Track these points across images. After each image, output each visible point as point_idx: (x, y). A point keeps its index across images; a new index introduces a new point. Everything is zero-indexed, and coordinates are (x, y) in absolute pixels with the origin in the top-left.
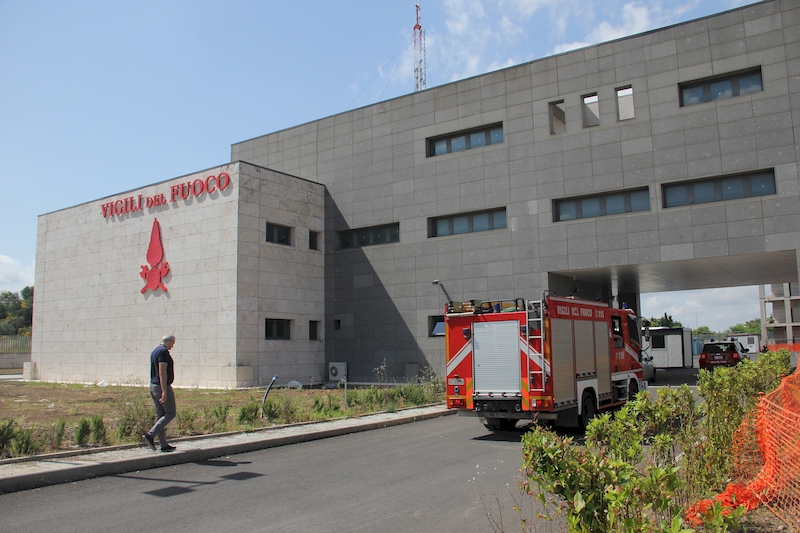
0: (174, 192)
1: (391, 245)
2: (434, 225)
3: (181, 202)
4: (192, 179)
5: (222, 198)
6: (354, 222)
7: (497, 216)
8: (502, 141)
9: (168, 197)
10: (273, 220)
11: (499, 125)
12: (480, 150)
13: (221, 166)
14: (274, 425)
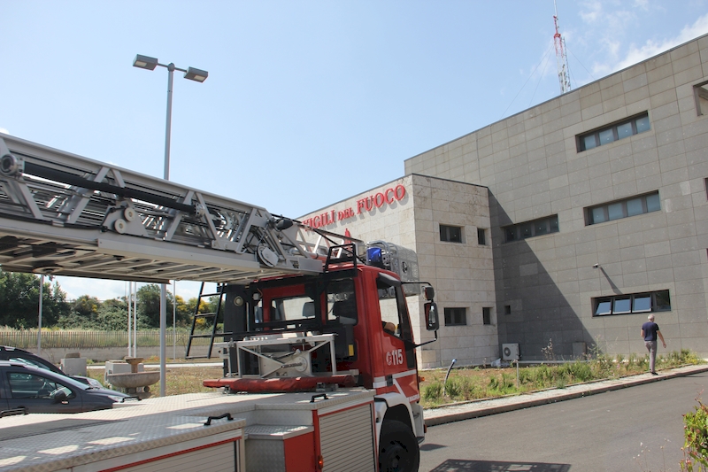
0: (360, 206)
1: (552, 235)
2: (590, 214)
3: (366, 214)
4: (373, 194)
5: (400, 208)
6: (516, 218)
7: (649, 200)
8: (648, 129)
9: (355, 210)
10: (446, 222)
11: (644, 114)
12: (628, 140)
13: (397, 180)
14: (455, 402)
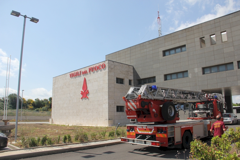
0: (90, 70)
1: (153, 83)
2: (166, 77)
3: (92, 73)
4: (94, 66)
5: (103, 71)
6: (142, 77)
7: (185, 73)
8: (186, 51)
9: (88, 71)
10: (118, 77)
11: (184, 46)
12: (179, 53)
13: (103, 62)
14: (119, 138)
